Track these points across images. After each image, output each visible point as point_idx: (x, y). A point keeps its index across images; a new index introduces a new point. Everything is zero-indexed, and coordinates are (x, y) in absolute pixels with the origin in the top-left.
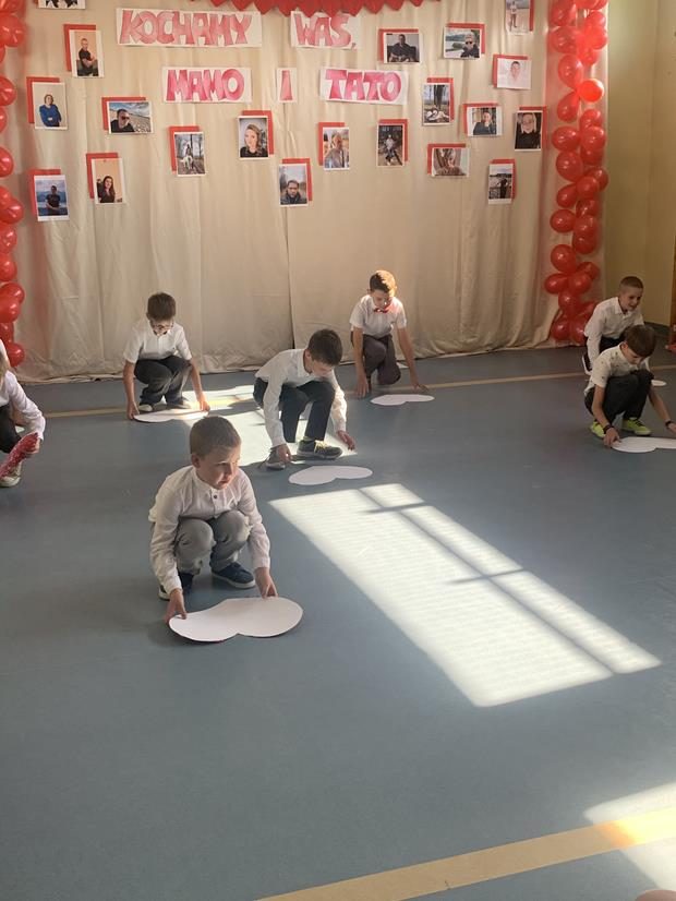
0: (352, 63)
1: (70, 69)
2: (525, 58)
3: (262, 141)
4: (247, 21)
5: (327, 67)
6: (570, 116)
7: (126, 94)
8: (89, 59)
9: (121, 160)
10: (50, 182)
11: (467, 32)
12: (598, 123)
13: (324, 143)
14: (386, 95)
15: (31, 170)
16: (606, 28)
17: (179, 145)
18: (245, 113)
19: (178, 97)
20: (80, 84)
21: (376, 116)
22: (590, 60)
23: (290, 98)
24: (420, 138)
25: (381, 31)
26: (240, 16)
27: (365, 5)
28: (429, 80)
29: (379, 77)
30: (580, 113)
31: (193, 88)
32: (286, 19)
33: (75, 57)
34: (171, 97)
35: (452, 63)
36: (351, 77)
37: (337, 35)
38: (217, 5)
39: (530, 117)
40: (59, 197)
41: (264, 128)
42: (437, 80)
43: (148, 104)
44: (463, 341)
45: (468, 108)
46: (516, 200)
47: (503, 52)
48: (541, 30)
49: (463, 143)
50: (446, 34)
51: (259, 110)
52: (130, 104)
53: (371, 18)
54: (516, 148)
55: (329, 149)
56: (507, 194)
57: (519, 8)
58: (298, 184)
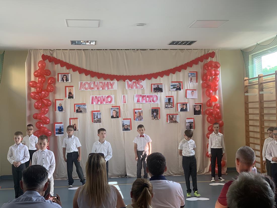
0: (143, 93)
1: (66, 97)
2: (196, 90)
3: (117, 114)
4: (114, 83)
5: (136, 94)
6: (210, 105)
7: (81, 103)
8: (71, 94)
9: (78, 120)
10: (59, 126)
11: (177, 84)
12: (218, 108)
13: (135, 114)
14: (153, 101)
15: (55, 122)
17: (94, 116)
18: (113, 107)
19: (94, 103)
20: (68, 101)
21: (151, 107)
22: (215, 90)
23: (125, 102)
24: (164, 112)
25: (152, 84)
26: (112, 82)
27: (146, 78)
28: (166, 97)
29: (151, 96)
30: (213, 105)
31: (98, 101)
32: (124, 82)
33: (67, 94)
34: (92, 103)
35: (173, 92)
36: (143, 97)
37: (139, 86)
38: (105, 80)
39: (198, 106)
40: (61, 129)
41: (118, 110)
42: (169, 97)
43: (86, 105)
44: (180, 171)
45: (178, 104)
46: (195, 129)
47: (188, 88)
48: (200, 82)
49: (177, 113)
50: (171, 84)
51: (116, 106)
52: (81, 105)
53: (149, 81)
54: (194, 115)
55: (137, 116)
56: (192, 128)
57: (192, 77)
58: (128, 125)
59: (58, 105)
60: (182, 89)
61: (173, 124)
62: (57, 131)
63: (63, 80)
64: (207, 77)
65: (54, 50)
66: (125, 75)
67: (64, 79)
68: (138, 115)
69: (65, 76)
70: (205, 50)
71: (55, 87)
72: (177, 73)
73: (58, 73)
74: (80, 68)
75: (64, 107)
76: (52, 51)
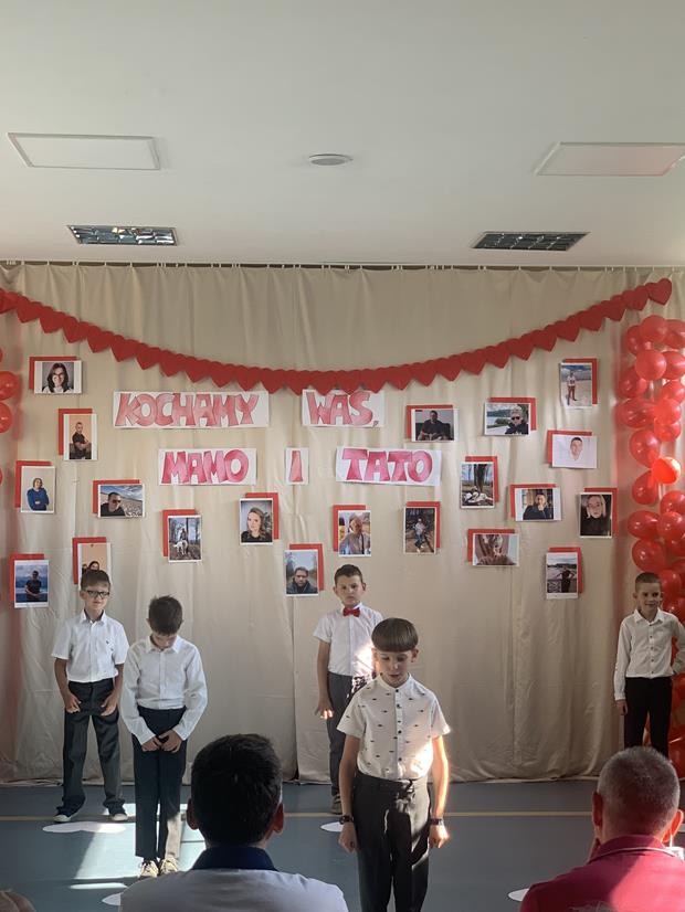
0: (374, 442)
1: (61, 453)
2: (590, 434)
3: (266, 526)
4: (254, 401)
5: (345, 447)
6: (649, 498)
7: (119, 478)
8: (83, 442)
9: (108, 544)
11: (513, 407)
12: (679, 508)
13: (340, 527)
14: (414, 475)
15: (15, 554)
17: (173, 530)
18: (248, 495)
19: (175, 480)
20: (72, 468)
21: (403, 499)
23: (300, 479)
24: (457, 522)
25: (409, 408)
26: (246, 396)
27: (389, 381)
28: (468, 459)
29: (407, 456)
30: (661, 495)
31: (191, 470)
32: (297, 397)
33: (67, 440)
34: (167, 479)
35: (496, 441)
36: (373, 457)
37: (356, 413)
38: (220, 386)
39: (598, 499)
40: (40, 583)
41: (269, 511)
43: (141, 487)
44: (518, 764)
45: (516, 490)
46: (583, 596)
47: (559, 428)
48: (606, 402)
49: (511, 528)
50: (488, 409)
51: (264, 491)
52: (123, 487)
53: (398, 393)
54: (582, 534)
55: (346, 534)
56: (571, 588)
57: (578, 380)
58: (307, 572)
59: (27, 484)
60: (534, 428)
61: (492, 569)
62: (23, 591)
63: (52, 386)
64: (635, 382)
65: (19, 263)
66: (300, 367)
67: (56, 380)
68: (352, 533)
69: (59, 371)
70: (630, 271)
71: (20, 412)
72: (515, 363)
73: (31, 358)
74: (120, 337)
75: (50, 495)
76: (9, 267)
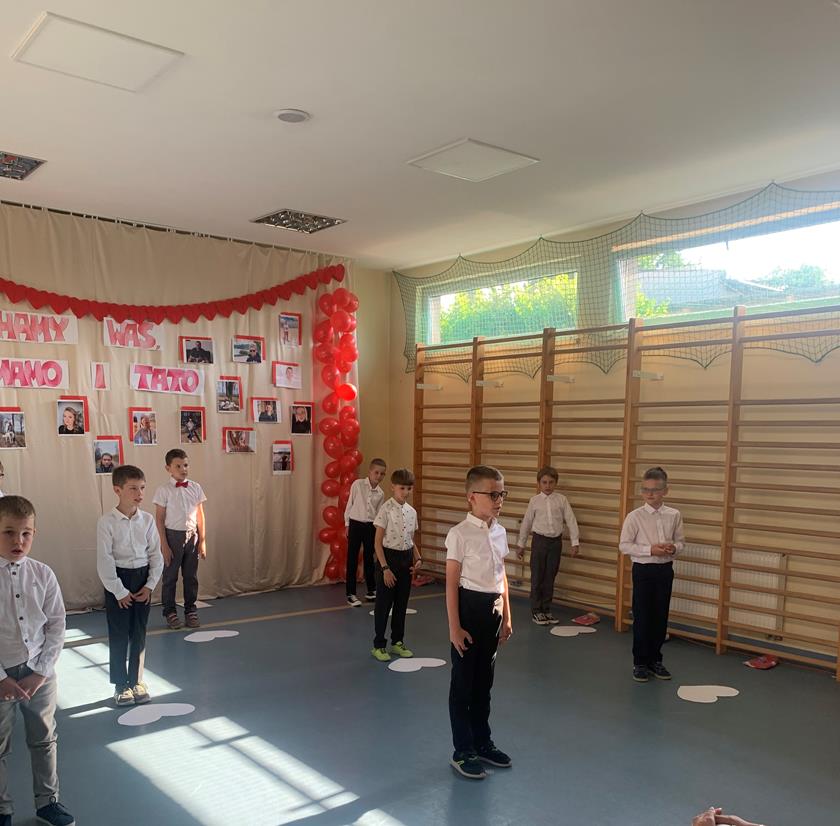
0: (157, 360)
3: (79, 421)
4: (65, 323)
5: (136, 363)
6: (332, 410)
11: (251, 343)
12: (353, 416)
13: (134, 424)
14: (186, 387)
16: (356, 346)
18: (63, 397)
21: (178, 404)
22: (345, 370)
23: (103, 386)
24: (215, 422)
25: (181, 338)
26: (58, 318)
27: (167, 317)
29: (181, 373)
30: (339, 408)
31: (14, 375)
32: (99, 323)
35: (239, 365)
36: (156, 373)
37: (144, 339)
38: (36, 309)
39: (302, 409)
42: (228, 378)
45: (254, 401)
46: (294, 473)
47: (280, 360)
48: (308, 344)
50: (234, 343)
51: (75, 394)
53: (172, 327)
54: (293, 432)
55: (138, 429)
56: (287, 467)
57: (290, 327)
58: (111, 456)
64: (327, 333)
66: (101, 299)
68: (142, 428)
70: (320, 256)
72: (252, 311)
